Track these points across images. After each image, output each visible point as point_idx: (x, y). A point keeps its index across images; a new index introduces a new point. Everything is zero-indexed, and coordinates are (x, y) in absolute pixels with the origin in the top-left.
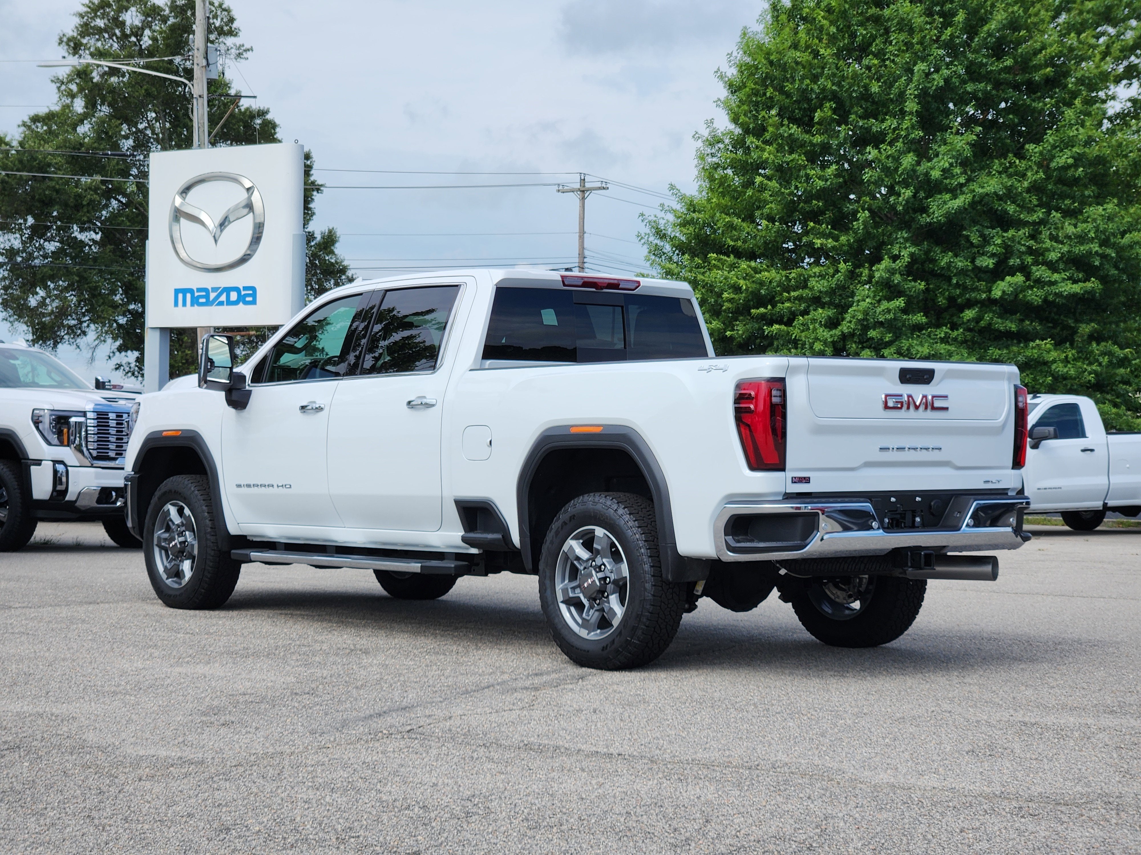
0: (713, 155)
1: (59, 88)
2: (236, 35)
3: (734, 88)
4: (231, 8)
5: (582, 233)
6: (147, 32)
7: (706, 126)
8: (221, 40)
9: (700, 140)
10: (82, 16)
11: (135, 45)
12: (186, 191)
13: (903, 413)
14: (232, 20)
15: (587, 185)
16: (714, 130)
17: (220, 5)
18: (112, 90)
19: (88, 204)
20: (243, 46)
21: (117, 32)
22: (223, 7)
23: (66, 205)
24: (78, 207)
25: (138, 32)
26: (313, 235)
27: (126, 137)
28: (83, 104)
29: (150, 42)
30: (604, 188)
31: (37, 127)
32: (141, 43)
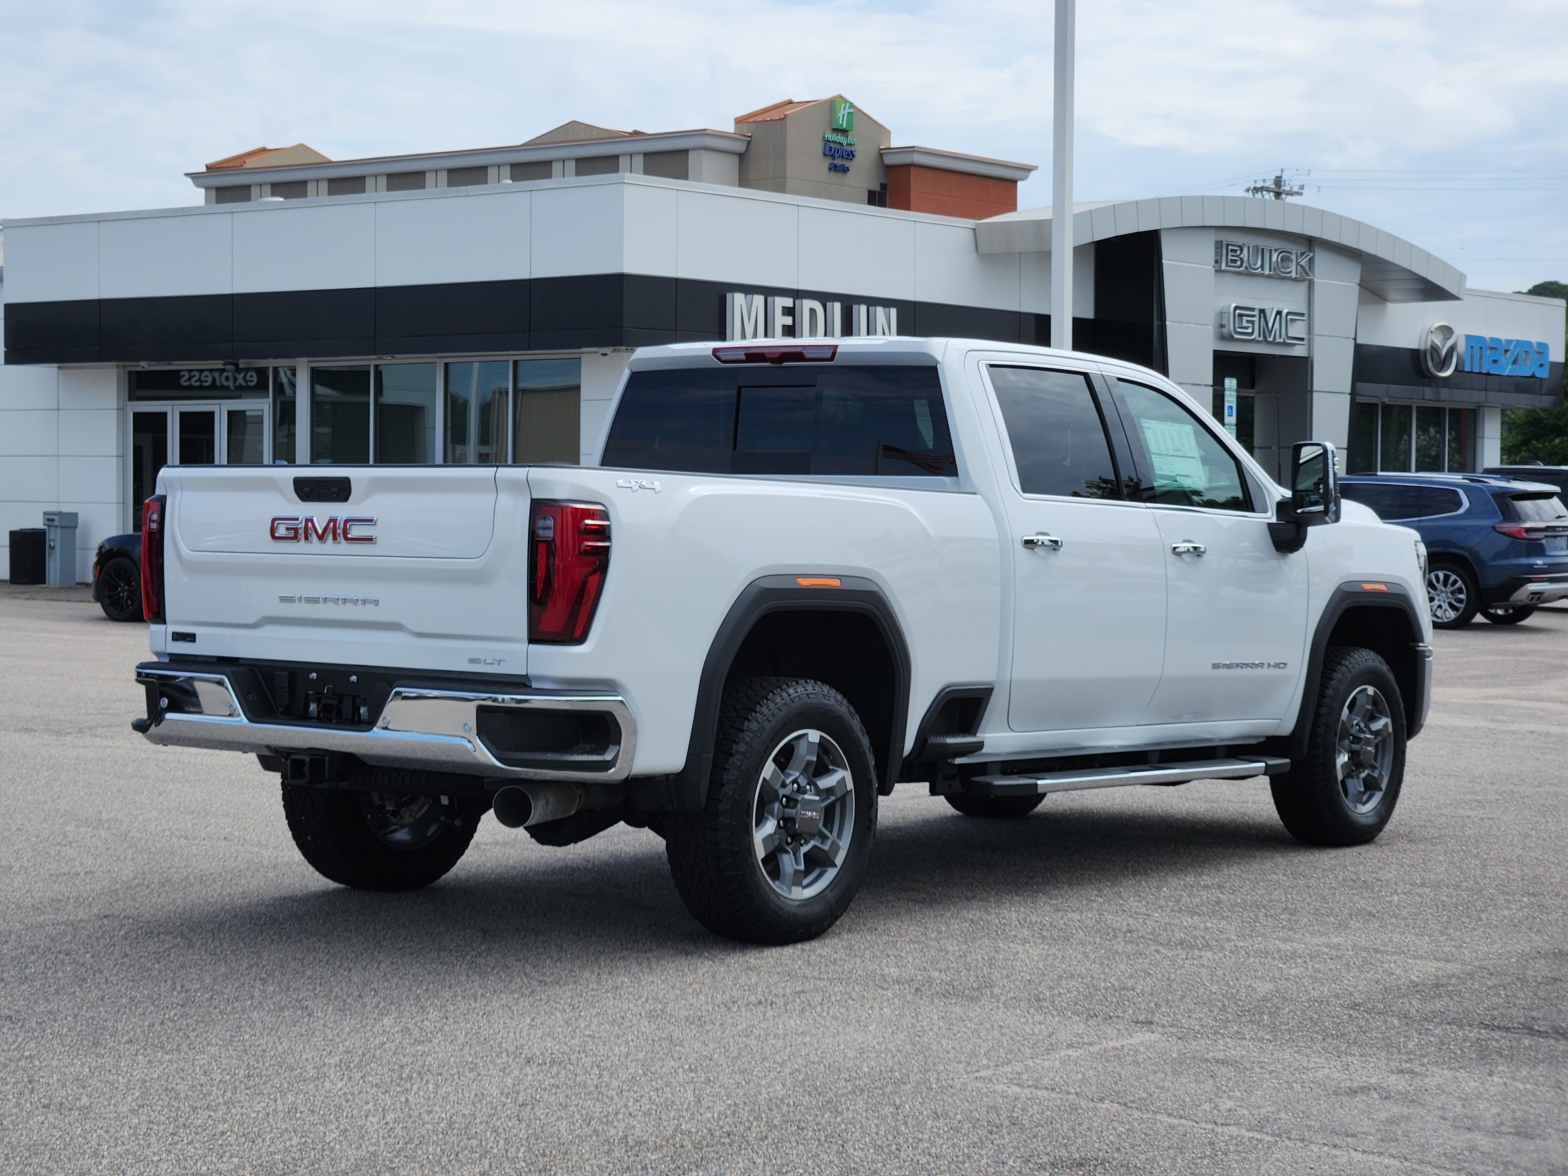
13: (301, 546)
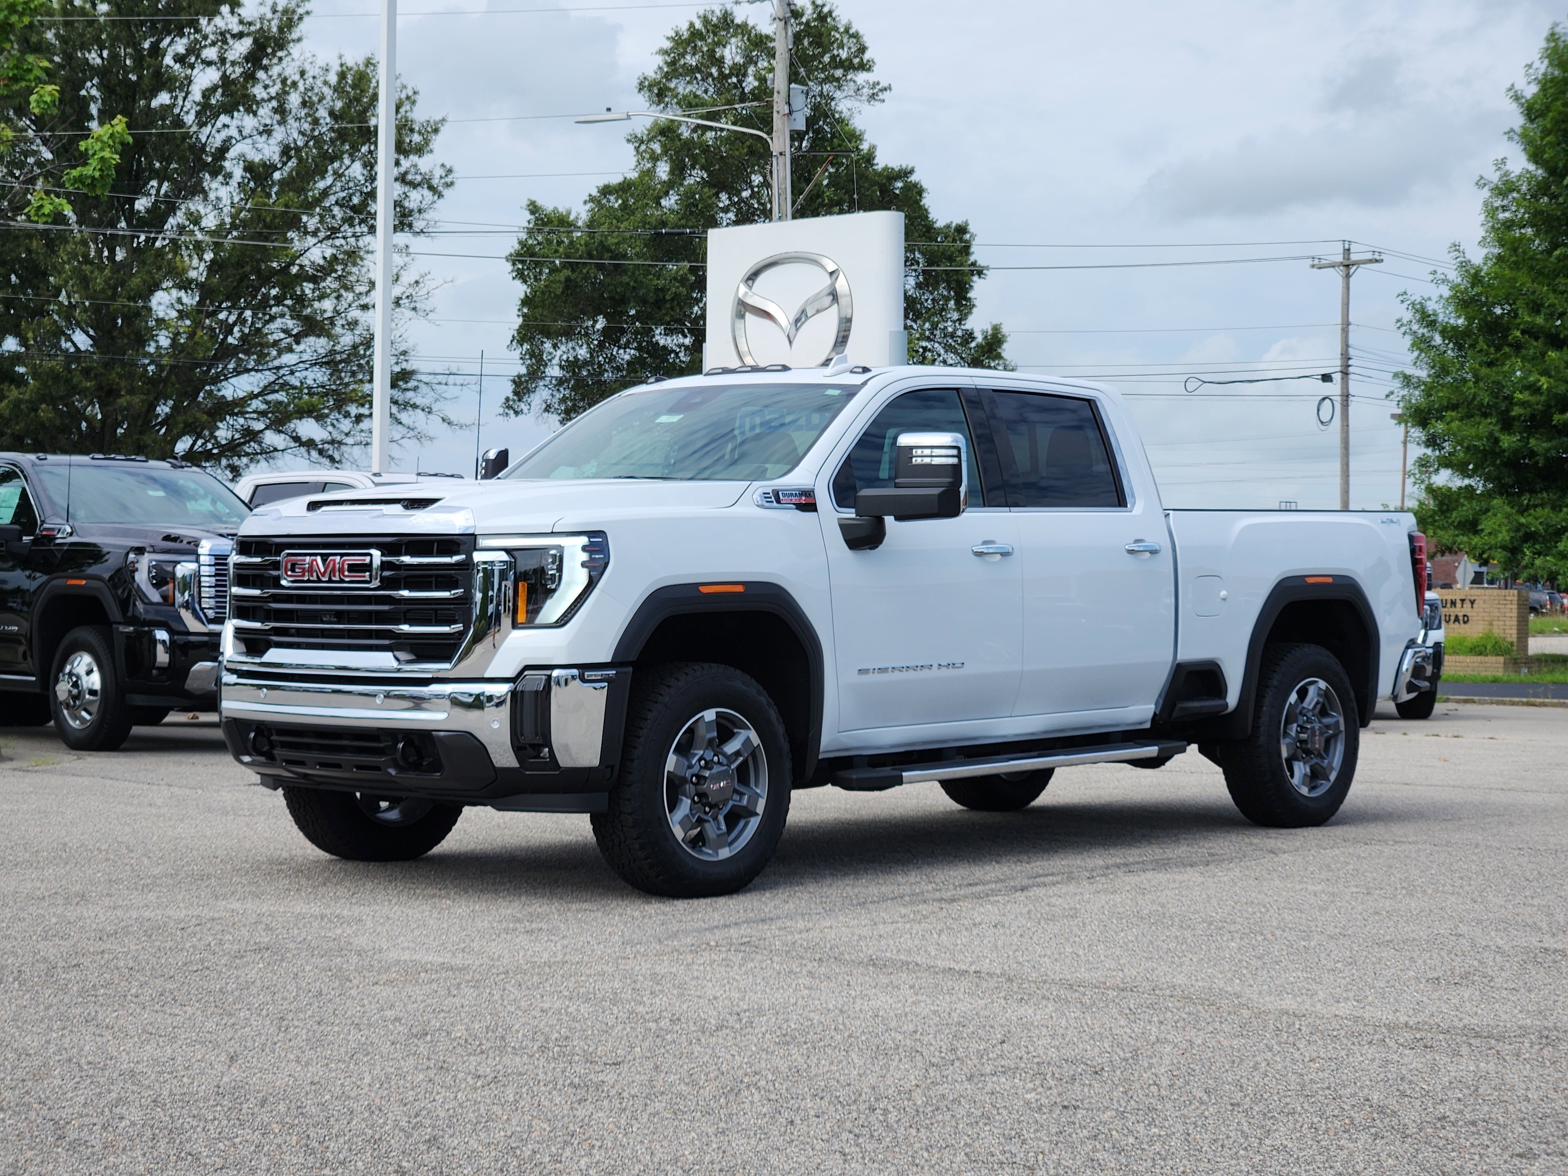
0: (1504, 209)
1: (637, 149)
2: (869, 70)
3: (1532, 111)
4: (861, 33)
5: (1346, 325)
6: (751, 70)
7: (1495, 168)
8: (849, 77)
9: (1486, 188)
10: (666, 52)
11: (735, 87)
12: (753, 277)
14: (862, 49)
15: (1354, 257)
16: (1507, 174)
17: (847, 30)
18: (705, 149)
19: (672, 299)
20: (878, 83)
21: (714, 71)
22: (851, 32)
23: (644, 301)
24: (659, 303)
25: (739, 71)
26: (971, 334)
27: (726, 210)
28: (668, 169)
29: (756, 84)
30: (1377, 261)
31: (609, 201)
32: (744, 85)
